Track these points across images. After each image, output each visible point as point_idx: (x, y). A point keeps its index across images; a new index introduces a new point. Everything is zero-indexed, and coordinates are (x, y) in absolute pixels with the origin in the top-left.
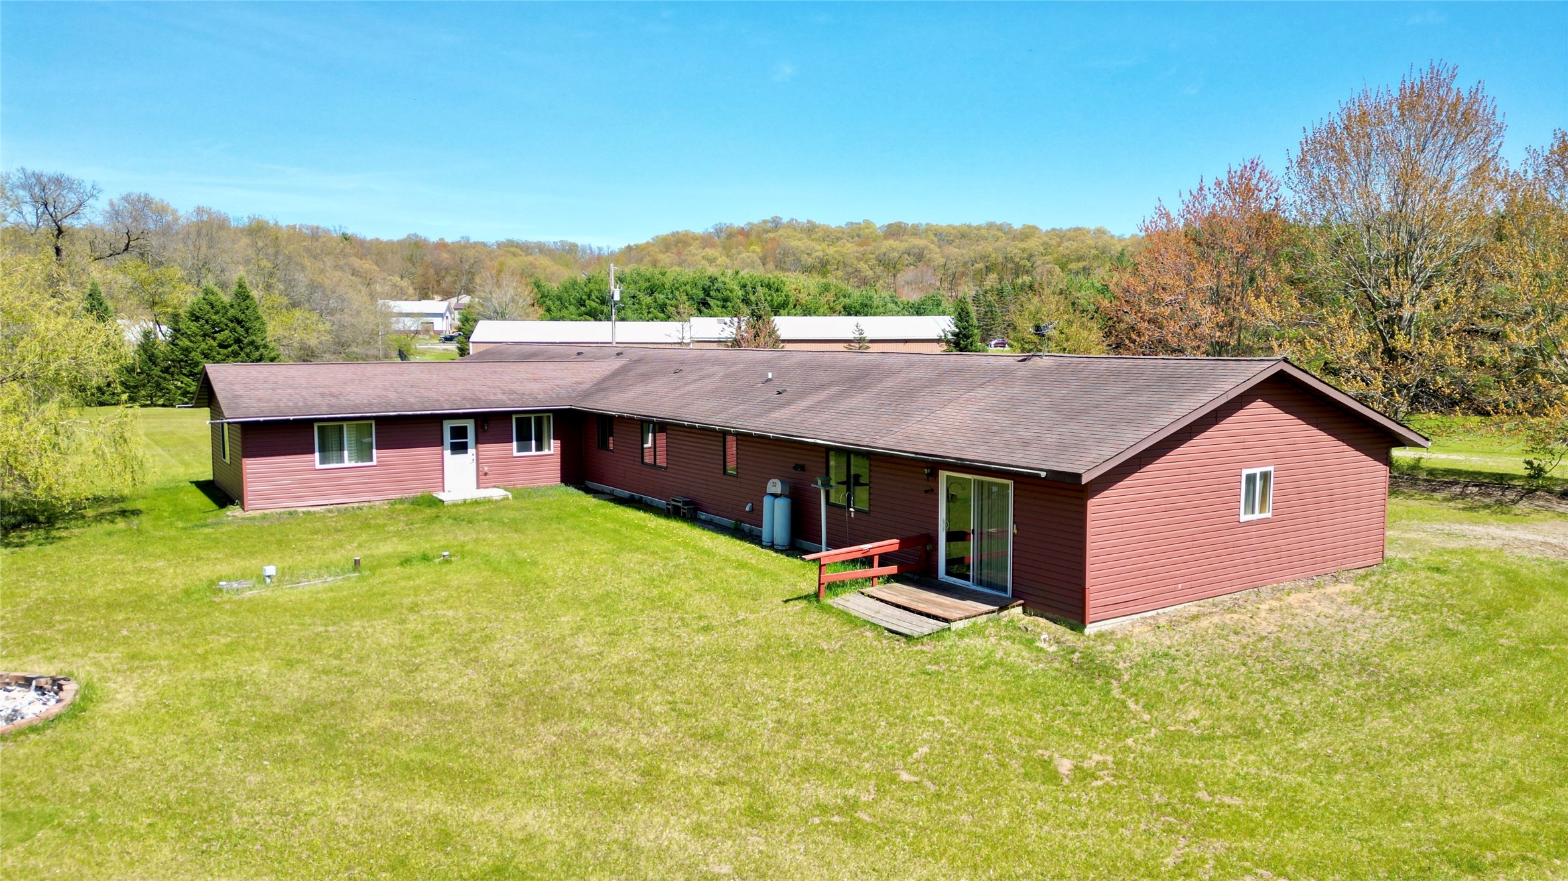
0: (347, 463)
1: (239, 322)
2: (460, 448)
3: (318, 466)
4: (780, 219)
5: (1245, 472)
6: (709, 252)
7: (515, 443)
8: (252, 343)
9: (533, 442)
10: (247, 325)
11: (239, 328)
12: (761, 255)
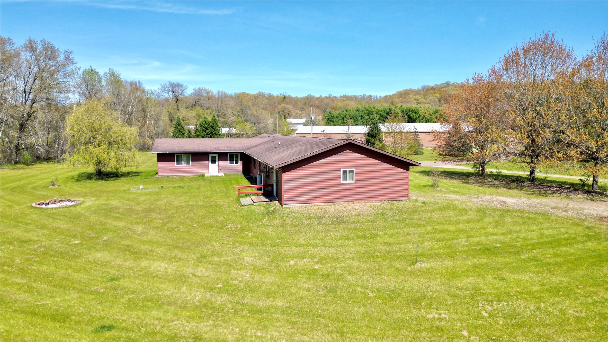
0: (183, 165)
1: (212, 127)
2: (214, 162)
3: (176, 165)
4: (450, 82)
5: (342, 170)
6: (417, 97)
7: (229, 161)
8: (215, 133)
9: (234, 161)
10: (215, 128)
11: (212, 129)
12: (439, 97)
